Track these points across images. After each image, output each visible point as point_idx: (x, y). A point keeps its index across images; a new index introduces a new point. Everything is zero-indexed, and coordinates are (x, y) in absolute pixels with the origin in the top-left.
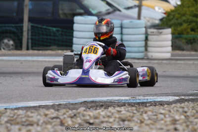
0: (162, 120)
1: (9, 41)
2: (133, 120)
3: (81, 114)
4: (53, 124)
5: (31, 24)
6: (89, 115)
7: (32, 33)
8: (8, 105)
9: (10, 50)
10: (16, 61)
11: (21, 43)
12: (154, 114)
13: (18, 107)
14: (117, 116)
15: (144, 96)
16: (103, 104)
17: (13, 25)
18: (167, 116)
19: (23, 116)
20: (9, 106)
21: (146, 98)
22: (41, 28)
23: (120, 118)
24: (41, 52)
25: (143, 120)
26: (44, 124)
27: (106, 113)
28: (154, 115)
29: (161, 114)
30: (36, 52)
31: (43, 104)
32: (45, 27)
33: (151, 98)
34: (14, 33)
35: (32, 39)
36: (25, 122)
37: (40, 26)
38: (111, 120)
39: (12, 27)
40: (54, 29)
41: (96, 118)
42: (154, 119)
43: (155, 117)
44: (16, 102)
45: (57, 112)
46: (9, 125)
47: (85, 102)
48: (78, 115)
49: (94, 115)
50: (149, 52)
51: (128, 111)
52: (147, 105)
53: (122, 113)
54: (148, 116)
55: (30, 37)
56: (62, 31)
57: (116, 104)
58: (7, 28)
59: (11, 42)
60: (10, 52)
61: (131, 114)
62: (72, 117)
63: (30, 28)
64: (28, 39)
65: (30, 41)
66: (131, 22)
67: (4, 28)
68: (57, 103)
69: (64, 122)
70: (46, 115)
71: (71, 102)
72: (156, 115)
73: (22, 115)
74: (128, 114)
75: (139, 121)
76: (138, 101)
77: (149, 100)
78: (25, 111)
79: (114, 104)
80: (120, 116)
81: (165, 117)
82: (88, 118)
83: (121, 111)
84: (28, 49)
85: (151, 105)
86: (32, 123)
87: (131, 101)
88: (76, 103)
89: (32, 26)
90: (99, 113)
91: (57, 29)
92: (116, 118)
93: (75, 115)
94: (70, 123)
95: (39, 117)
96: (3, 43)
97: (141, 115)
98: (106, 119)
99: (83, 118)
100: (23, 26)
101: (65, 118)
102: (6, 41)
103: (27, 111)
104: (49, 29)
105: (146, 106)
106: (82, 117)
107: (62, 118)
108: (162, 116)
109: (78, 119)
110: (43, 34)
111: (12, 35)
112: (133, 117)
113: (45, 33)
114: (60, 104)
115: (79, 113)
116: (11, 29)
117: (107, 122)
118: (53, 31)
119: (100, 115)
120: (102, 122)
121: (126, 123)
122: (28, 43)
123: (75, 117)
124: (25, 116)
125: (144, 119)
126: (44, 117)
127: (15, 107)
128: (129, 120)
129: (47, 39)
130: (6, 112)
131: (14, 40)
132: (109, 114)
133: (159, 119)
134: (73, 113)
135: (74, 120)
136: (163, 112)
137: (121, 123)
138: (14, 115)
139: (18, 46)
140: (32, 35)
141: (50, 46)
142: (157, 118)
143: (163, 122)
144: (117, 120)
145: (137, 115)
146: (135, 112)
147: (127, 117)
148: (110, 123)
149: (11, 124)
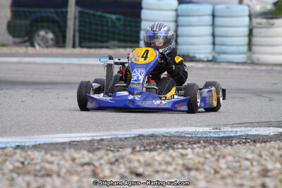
0: (247, 169)
1: (47, 33)
2: (204, 170)
3: (125, 160)
4: (82, 174)
5: (79, 9)
6: (138, 161)
7: (80, 21)
8: (24, 140)
9: (47, 47)
10: (55, 64)
11: (64, 37)
12: (237, 159)
13: (38, 143)
14: (181, 162)
15: (233, 125)
16: (167, 139)
17: (52, 10)
18: (255, 163)
19: (39, 161)
20: (25, 142)
21: (235, 129)
22: (94, 15)
23: (184, 165)
24: (92, 51)
25: (218, 170)
26: (68, 175)
27: (164, 157)
28: (236, 162)
29: (247, 159)
30: (85, 51)
31: (77, 139)
32: (99, 13)
33: (243, 129)
34: (54, 21)
35: (80, 31)
36: (39, 171)
37: (92, 12)
38: (171, 168)
39: (51, 12)
40: (114, 17)
41: (148, 165)
42: (234, 167)
43: (238, 164)
44: (38, 135)
45: (91, 155)
46: (15, 175)
47: (140, 136)
48: (121, 161)
49: (145, 161)
50: (254, 53)
51: (198, 155)
52: (233, 142)
53: (189, 157)
54: (227, 163)
55: (77, 28)
56: (125, 21)
57: (187, 140)
58: (44, 14)
59: (50, 36)
60: (46, 51)
61: (202, 160)
62: (112, 164)
63: (77, 14)
64: (74, 31)
65: (77, 34)
66: (228, 8)
67: (38, 14)
68: (98, 138)
69: (98, 171)
70: (73, 160)
71: (119, 136)
72: (239, 161)
73: (37, 159)
74: (197, 159)
75: (212, 171)
76: (222, 135)
77: (239, 134)
78: (43, 153)
79: (183, 139)
80: (186, 162)
81: (252, 165)
82: (136, 164)
83: (186, 155)
84: (74, 46)
85: (239, 143)
86: (50, 173)
87: (212, 135)
88: (126, 138)
89: (80, 12)
90: (153, 157)
91: (118, 16)
92: (178, 165)
93: (117, 160)
94: (107, 173)
95: (62, 162)
96: (38, 36)
97: (217, 160)
98: (164, 167)
99: (128, 165)
100: (67, 12)
101: (101, 164)
102: (42, 33)
103: (46, 153)
104: (105, 17)
105: (231, 145)
106: (127, 163)
107: (97, 164)
108: (248, 163)
109: (122, 166)
110: (97, 24)
111: (50, 25)
112: (203, 164)
113: (99, 22)
114: (102, 140)
115: (123, 157)
116: (50, 15)
117: (164, 171)
118: (112, 20)
119: (154, 160)
120: (157, 172)
121: (193, 173)
122: (74, 37)
123: (117, 163)
124: (43, 161)
125: (221, 168)
126: (70, 162)
127: (33, 143)
128: (197, 169)
129: (102, 31)
130: (15, 153)
131: (54, 32)
132: (168, 159)
133: (243, 168)
134: (115, 156)
135: (114, 167)
136: (250, 156)
137: (186, 173)
138: (26, 159)
139: (60, 42)
140: (80, 26)
141: (107, 42)
142: (240, 166)
143: (247, 173)
144: (180, 168)
145: (211, 162)
146: (208, 156)
147: (195, 165)
148: (169, 172)
149: (19, 174)
